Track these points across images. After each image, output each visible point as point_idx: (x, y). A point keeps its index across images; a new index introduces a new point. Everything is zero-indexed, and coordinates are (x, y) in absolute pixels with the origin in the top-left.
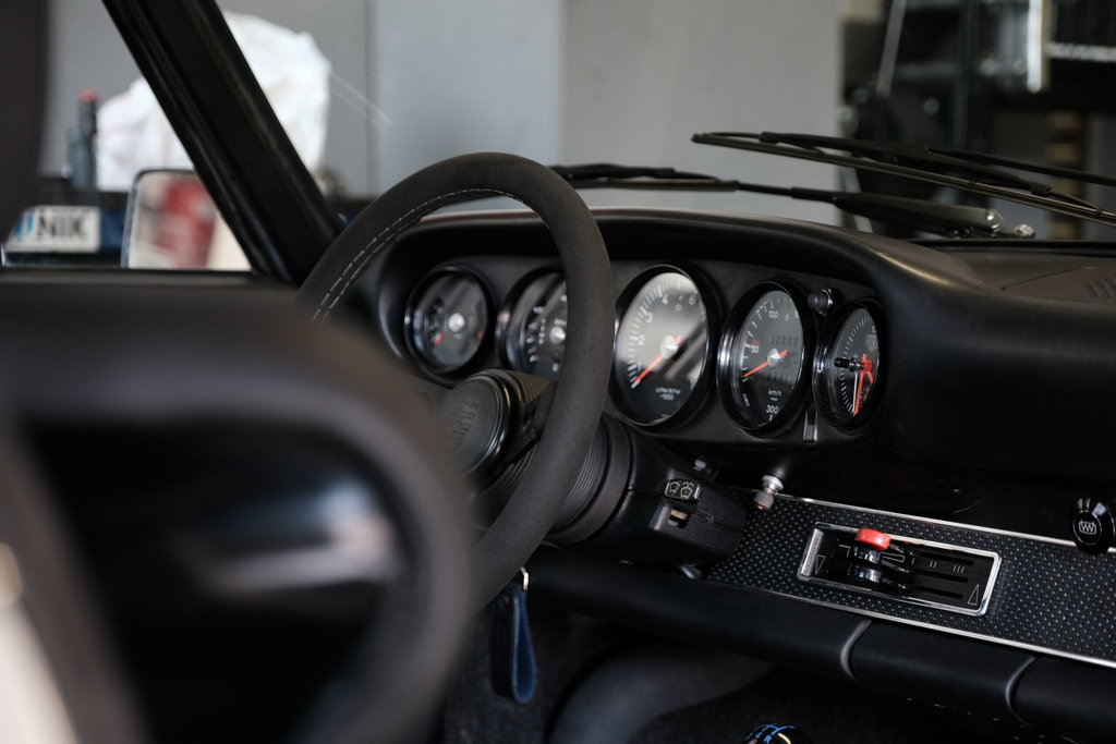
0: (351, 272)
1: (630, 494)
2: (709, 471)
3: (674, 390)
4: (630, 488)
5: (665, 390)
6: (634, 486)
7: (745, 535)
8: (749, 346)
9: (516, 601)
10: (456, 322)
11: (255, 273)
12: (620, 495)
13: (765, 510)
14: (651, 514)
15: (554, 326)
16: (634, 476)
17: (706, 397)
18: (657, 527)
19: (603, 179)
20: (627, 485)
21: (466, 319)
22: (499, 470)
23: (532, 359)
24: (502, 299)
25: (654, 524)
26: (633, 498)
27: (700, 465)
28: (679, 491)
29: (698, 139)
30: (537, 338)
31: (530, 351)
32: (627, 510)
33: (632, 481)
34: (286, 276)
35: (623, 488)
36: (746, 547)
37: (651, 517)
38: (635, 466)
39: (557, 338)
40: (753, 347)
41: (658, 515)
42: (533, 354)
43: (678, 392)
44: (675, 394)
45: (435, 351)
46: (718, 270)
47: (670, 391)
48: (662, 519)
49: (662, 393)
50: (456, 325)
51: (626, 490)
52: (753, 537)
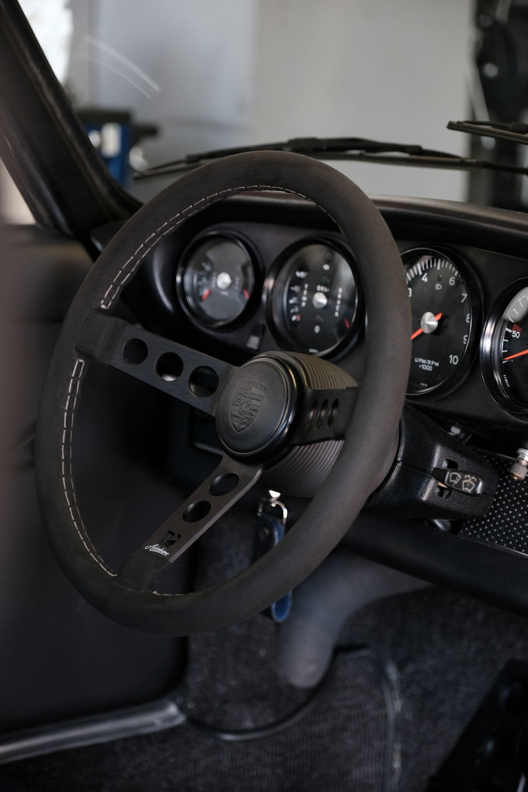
0: (142, 251)
1: (399, 465)
2: (462, 436)
3: (433, 363)
4: (399, 459)
5: (424, 361)
6: (403, 458)
7: (496, 497)
8: (510, 331)
9: (276, 534)
10: (224, 280)
11: (39, 226)
12: (390, 467)
13: (519, 481)
14: (420, 486)
15: (316, 291)
16: (402, 448)
17: (467, 374)
18: (424, 498)
19: (356, 152)
20: (396, 457)
21: (232, 278)
22: (286, 450)
23: (294, 318)
24: (268, 264)
25: (422, 495)
26: (402, 469)
27: (455, 431)
28: (460, 482)
29: (452, 126)
30: (300, 301)
31: (292, 311)
32: (397, 480)
33: (401, 453)
34: (67, 231)
35: (392, 460)
36: (496, 508)
37: (419, 489)
38: (403, 439)
39: (319, 303)
40: (514, 332)
41: (426, 487)
42: (295, 314)
43: (437, 364)
44: (433, 366)
45: (203, 305)
46: (479, 257)
47: (429, 362)
48: (429, 491)
49: (421, 363)
50: (224, 283)
51: (396, 462)
52: (504, 499)
